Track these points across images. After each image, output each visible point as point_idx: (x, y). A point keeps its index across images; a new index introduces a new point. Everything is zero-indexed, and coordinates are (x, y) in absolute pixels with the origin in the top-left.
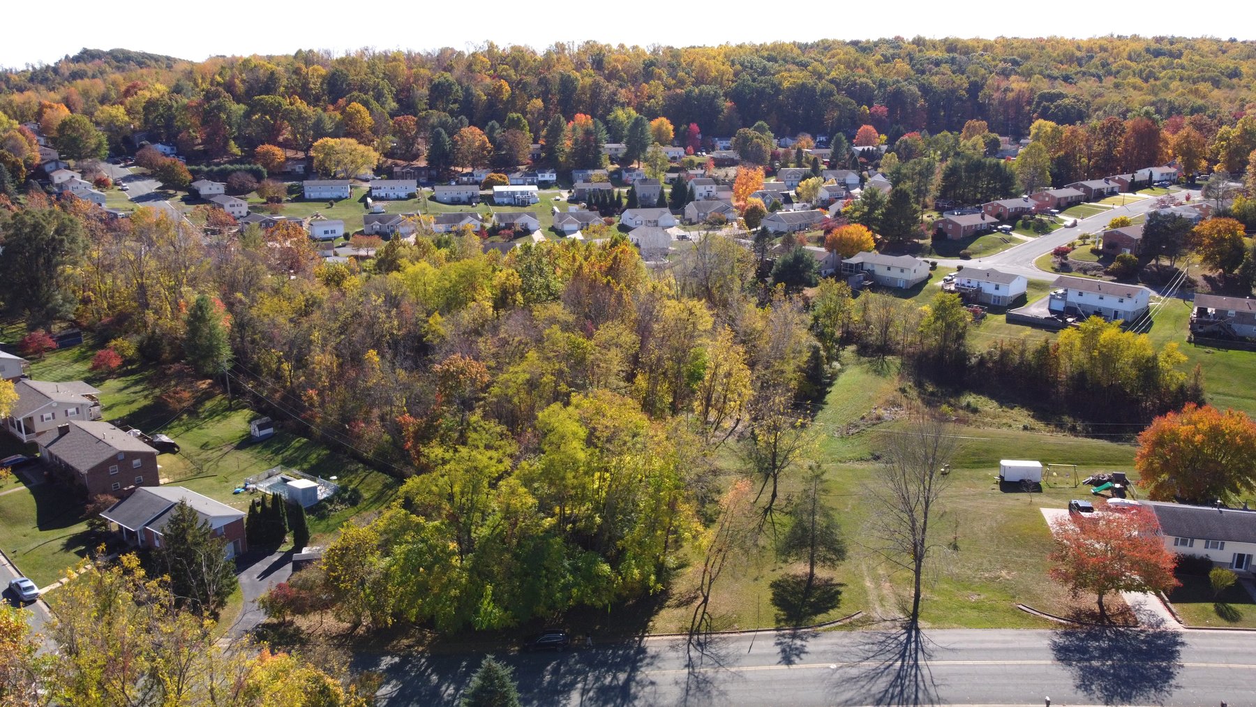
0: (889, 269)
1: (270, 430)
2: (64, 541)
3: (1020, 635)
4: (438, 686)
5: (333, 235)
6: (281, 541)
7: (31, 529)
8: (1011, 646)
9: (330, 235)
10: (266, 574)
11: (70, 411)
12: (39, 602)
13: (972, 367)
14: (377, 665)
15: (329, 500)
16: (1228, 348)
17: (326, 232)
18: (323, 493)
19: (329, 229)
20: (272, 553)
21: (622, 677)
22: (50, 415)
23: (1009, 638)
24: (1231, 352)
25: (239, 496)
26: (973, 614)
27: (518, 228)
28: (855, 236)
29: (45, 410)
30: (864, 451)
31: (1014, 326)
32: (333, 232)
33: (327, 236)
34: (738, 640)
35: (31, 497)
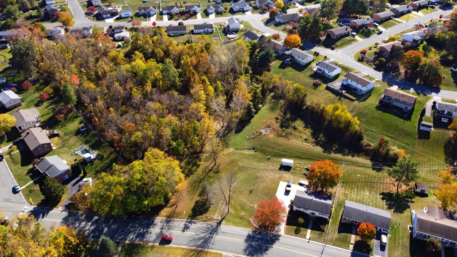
0: (299, 58)
1: (85, 129)
2: (27, 171)
3: (244, 230)
4: (104, 227)
5: (128, 15)
6: (81, 173)
7: (19, 166)
8: (239, 233)
9: (127, 16)
10: (74, 184)
11: (31, 123)
12: (20, 192)
13: (303, 109)
14: (93, 219)
15: (95, 159)
16: (386, 112)
17: (126, 15)
18: (93, 157)
19: (126, 13)
20: (77, 177)
21: (145, 230)
22: (25, 125)
23: (240, 231)
24: (386, 114)
25: (72, 156)
26: (238, 220)
27: (192, 13)
28: (292, 41)
29: (24, 124)
30: (251, 145)
31: (327, 91)
32: (128, 14)
33: (126, 16)
34: (178, 221)
35: (20, 155)
